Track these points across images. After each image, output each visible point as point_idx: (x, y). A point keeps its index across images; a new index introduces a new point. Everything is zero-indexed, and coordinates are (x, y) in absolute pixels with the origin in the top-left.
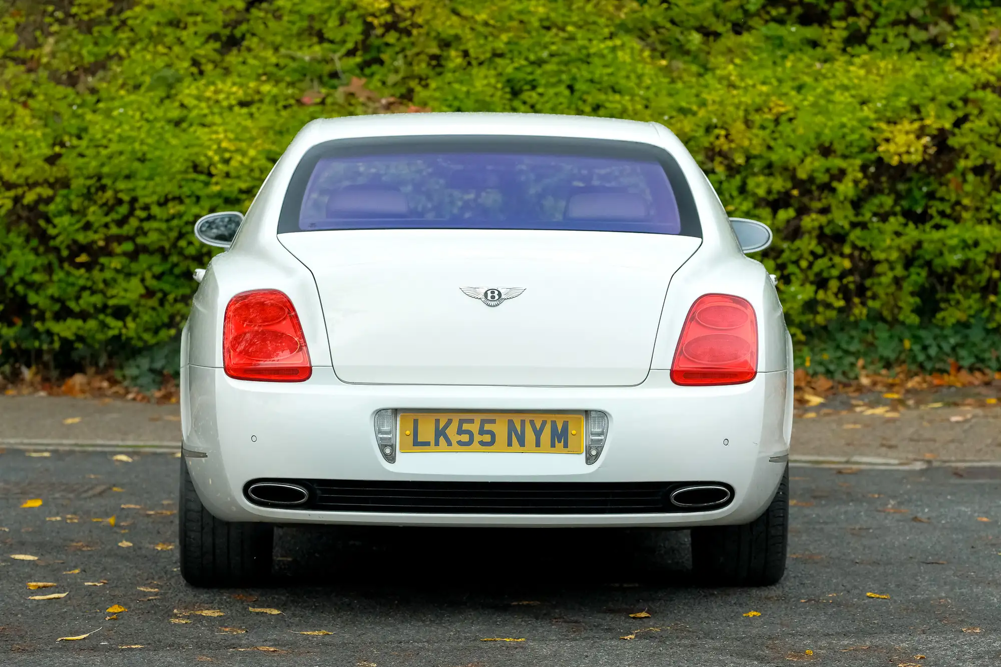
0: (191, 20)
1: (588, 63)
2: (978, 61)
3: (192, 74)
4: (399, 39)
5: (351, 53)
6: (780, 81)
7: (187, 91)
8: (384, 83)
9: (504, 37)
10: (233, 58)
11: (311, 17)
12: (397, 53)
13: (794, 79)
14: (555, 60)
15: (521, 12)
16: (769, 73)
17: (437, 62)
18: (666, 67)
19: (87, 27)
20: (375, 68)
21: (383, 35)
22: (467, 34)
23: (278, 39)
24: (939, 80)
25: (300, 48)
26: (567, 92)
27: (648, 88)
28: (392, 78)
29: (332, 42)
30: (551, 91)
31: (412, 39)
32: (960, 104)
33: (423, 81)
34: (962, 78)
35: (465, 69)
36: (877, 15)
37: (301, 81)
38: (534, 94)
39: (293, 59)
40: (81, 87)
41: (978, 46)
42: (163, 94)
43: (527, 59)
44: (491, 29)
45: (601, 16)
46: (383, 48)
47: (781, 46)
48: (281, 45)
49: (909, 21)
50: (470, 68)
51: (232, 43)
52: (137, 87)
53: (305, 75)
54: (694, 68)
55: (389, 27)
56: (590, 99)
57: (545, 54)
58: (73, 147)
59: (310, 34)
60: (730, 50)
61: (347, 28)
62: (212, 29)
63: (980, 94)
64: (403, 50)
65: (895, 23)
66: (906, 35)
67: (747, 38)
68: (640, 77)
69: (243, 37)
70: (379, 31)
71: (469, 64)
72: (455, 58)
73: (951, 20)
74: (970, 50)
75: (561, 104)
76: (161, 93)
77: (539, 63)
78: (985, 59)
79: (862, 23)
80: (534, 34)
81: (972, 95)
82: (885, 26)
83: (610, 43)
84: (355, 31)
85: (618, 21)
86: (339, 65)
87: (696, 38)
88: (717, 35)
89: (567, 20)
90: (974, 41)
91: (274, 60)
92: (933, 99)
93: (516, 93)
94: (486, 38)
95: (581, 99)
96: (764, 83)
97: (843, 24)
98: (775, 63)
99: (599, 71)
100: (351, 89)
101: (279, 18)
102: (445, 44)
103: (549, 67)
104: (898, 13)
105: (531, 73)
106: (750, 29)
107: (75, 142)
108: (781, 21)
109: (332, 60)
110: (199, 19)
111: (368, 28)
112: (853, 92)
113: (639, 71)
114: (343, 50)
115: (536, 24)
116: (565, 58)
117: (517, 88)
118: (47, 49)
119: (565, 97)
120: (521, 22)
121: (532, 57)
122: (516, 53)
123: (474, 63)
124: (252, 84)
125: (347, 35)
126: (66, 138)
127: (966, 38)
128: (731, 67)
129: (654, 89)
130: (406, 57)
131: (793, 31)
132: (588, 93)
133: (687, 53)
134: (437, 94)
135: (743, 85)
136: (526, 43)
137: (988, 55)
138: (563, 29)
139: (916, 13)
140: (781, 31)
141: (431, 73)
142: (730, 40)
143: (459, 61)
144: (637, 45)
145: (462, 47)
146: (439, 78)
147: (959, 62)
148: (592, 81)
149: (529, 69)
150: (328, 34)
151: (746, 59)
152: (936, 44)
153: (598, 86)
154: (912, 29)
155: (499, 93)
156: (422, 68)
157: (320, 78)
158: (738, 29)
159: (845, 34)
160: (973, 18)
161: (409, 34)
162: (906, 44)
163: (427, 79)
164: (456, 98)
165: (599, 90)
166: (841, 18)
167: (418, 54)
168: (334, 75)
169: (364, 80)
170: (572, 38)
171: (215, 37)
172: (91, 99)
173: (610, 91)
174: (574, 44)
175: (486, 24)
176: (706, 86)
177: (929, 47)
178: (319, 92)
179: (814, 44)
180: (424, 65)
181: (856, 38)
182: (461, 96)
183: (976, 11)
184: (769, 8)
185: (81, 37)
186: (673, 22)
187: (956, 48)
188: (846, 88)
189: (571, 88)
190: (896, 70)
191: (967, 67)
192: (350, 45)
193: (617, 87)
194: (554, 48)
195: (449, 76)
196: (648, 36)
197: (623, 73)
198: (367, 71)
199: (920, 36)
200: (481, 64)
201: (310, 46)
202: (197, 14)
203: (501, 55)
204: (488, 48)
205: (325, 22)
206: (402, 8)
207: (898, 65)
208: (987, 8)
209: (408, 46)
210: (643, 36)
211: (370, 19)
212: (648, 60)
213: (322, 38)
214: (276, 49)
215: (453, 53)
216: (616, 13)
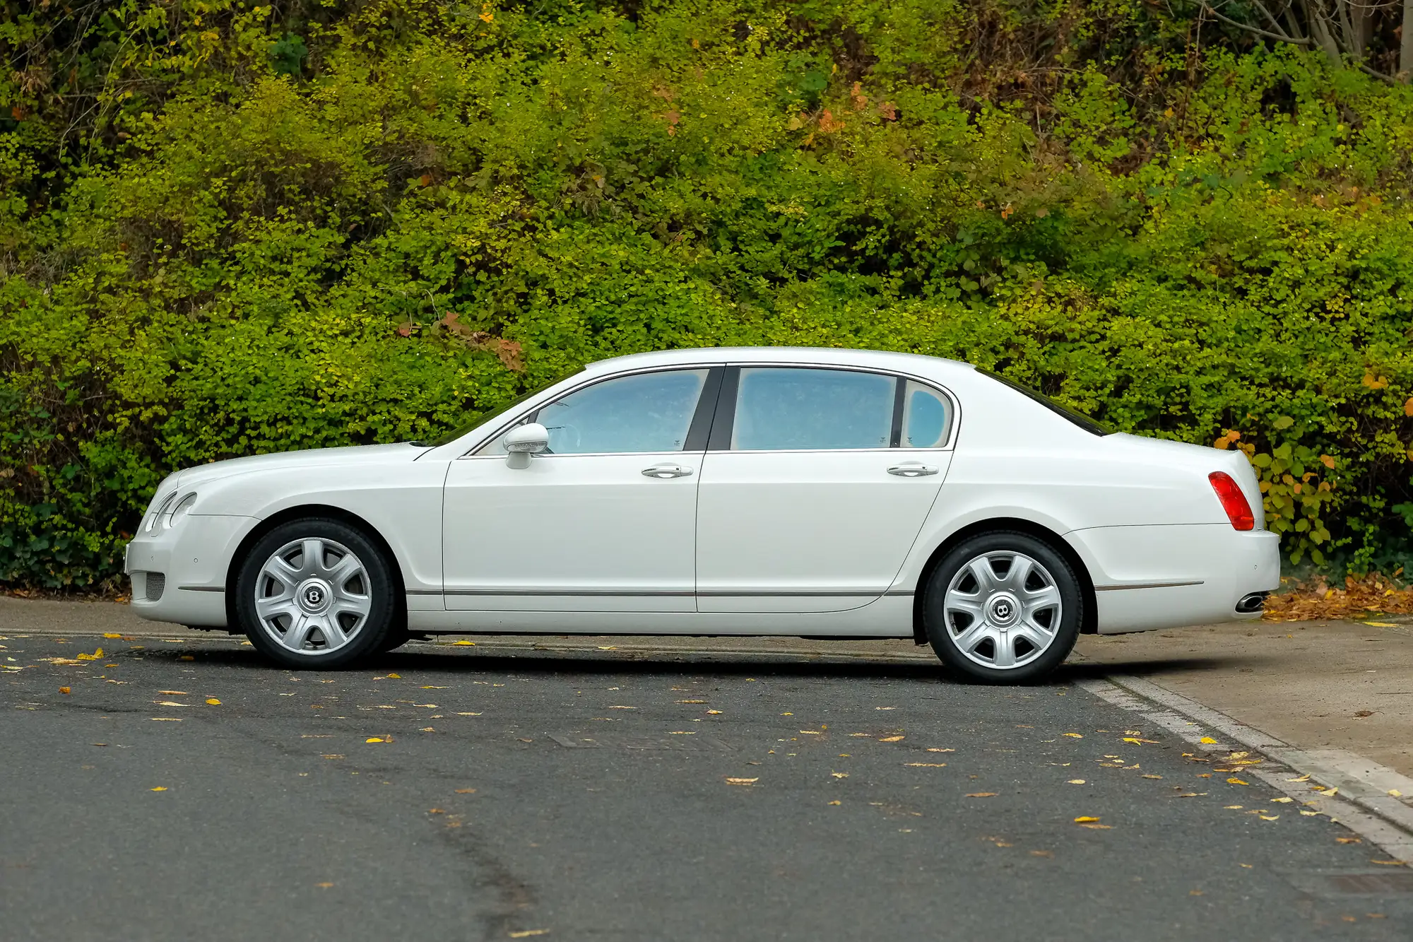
0: (296, 255)
1: (664, 304)
2: (1020, 311)
3: (297, 305)
4: (489, 278)
5: (444, 289)
6: (839, 325)
7: (294, 321)
8: (474, 319)
9: (587, 278)
10: (335, 291)
11: (407, 256)
12: (487, 291)
13: (852, 323)
14: (634, 300)
15: (603, 255)
16: (830, 316)
17: (524, 300)
18: (736, 308)
19: (197, 260)
20: (466, 303)
21: (475, 274)
22: (553, 275)
23: (377, 275)
24: (985, 327)
25: (398, 283)
26: (644, 330)
27: (718, 328)
28: (482, 314)
29: (428, 279)
30: (630, 329)
31: (502, 278)
32: (1002, 348)
33: (512, 317)
34: (1006, 324)
35: (550, 307)
36: (932, 266)
37: (397, 314)
38: (614, 330)
39: (389, 292)
40: (192, 316)
41: (1021, 297)
42: (271, 323)
43: (607, 299)
44: (576, 270)
45: (677, 261)
46: (473, 286)
47: (842, 292)
48: (378, 281)
49: (961, 272)
50: (555, 305)
51: (330, 277)
52: (246, 316)
53: (401, 310)
54: (761, 311)
55: (480, 266)
56: (665, 337)
57: (624, 295)
58: (189, 370)
59: (406, 271)
60: (795, 295)
61: (440, 266)
62: (313, 262)
63: (1022, 339)
64: (493, 287)
65: (947, 274)
66: (958, 285)
67: (811, 284)
68: (711, 317)
69: (342, 273)
70: (471, 270)
71: (555, 302)
72: (541, 297)
73: (999, 270)
74: (1014, 301)
75: (639, 340)
76: (269, 321)
77: (619, 303)
78: (1027, 308)
79: (918, 273)
80: (615, 276)
81: (1015, 339)
82: (937, 277)
83: (684, 286)
84: (449, 269)
85: (692, 266)
86: (433, 300)
87: (764, 283)
88: (783, 281)
89: (646, 263)
90: (1018, 292)
91: (373, 294)
92: (977, 345)
93: (597, 330)
94: (571, 278)
95: (656, 337)
96: (824, 326)
97: (900, 274)
98: (835, 307)
99: (674, 311)
100: (444, 322)
101: (377, 255)
102: (532, 283)
103: (626, 307)
104: (951, 264)
105: (611, 312)
106: (813, 276)
107: (190, 366)
108: (842, 269)
109: (427, 295)
110: (304, 254)
111: (461, 265)
112: (905, 336)
113: (711, 313)
114: (437, 287)
115: (618, 267)
116: (644, 298)
117: (598, 325)
118: (158, 279)
119: (642, 334)
120: (603, 264)
121: (613, 298)
122: (598, 293)
123: (559, 301)
124: (354, 316)
125: (440, 272)
126: (182, 362)
127: (1011, 289)
128: (795, 310)
129: (724, 329)
130: (495, 294)
131: (854, 280)
132: (663, 331)
133: (755, 296)
134: (524, 329)
135: (805, 327)
136: (607, 284)
137: (1030, 305)
138: (642, 273)
139: (968, 265)
140: (842, 278)
141: (519, 311)
142: (795, 286)
143: (545, 298)
144: (709, 288)
145: (548, 287)
146: (527, 315)
147: (1003, 311)
148: (667, 321)
149: (609, 309)
150: (424, 272)
151: (810, 304)
152: (984, 293)
153: (673, 326)
154: (963, 280)
155: (581, 330)
156: (510, 305)
157: (416, 312)
158: (803, 276)
159: (901, 282)
160: (1020, 269)
161: (499, 273)
162: (957, 293)
163: (515, 315)
164: (542, 333)
165: (673, 329)
166: (899, 267)
167: (506, 292)
168: (429, 309)
169: (458, 315)
170: (649, 281)
171: (315, 270)
172: (200, 326)
173: (683, 331)
174: (652, 286)
175: (571, 265)
176: (772, 328)
177: (979, 296)
178: (415, 325)
179: (873, 291)
180: (512, 302)
181: (912, 289)
182: (547, 331)
183: (1023, 263)
184: (832, 258)
185: (190, 269)
186: (742, 268)
187: (1002, 298)
188: (899, 333)
189: (648, 326)
190: (945, 317)
191: (1011, 315)
192: (444, 282)
193: (690, 327)
194: (633, 289)
195: (535, 313)
196: (720, 280)
197: (696, 314)
198: (459, 307)
199: (973, 286)
200: (565, 302)
201: (405, 282)
202: (299, 250)
203: (583, 295)
204: (573, 288)
205: (421, 260)
206: (493, 248)
207: (948, 312)
208: (1032, 262)
209: (498, 284)
210: (715, 280)
211: (462, 258)
212: (719, 302)
213: (416, 275)
214: (374, 285)
215: (539, 291)
216: (691, 259)
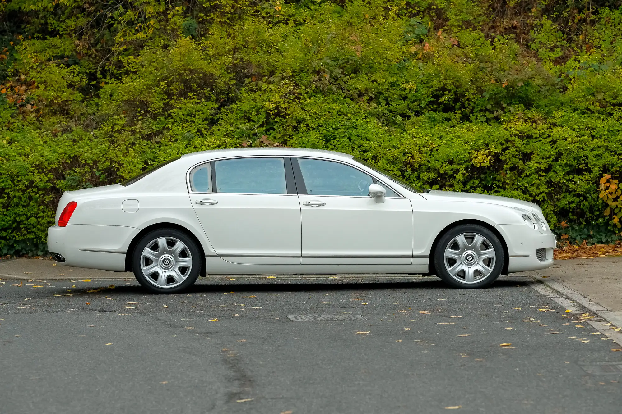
0: (197, 113)
1: (357, 129)
2: (512, 126)
3: (198, 135)
4: (280, 120)
5: (261, 126)
6: (433, 135)
7: (197, 142)
8: (275, 138)
9: (323, 119)
10: (214, 128)
11: (245, 112)
12: (280, 125)
13: (438, 134)
14: (343, 127)
15: (329, 108)
16: (429, 132)
17: (296, 129)
18: (388, 130)
19: (155, 117)
20: (271, 131)
21: (274, 119)
22: (308, 118)
23: (232, 121)
24: (497, 133)
25: (241, 124)
26: (348, 140)
27: (380, 138)
28: (279, 136)
29: (254, 121)
30: (342, 140)
31: (286, 120)
32: (504, 143)
33: (291, 136)
34: (506, 132)
35: (307, 132)
36: (474, 108)
37: (241, 137)
38: (335, 141)
39: (238, 128)
40: (153, 141)
41: (513, 120)
42: (187, 143)
43: (332, 127)
44: (318, 115)
45: (361, 110)
46: (274, 124)
47: (434, 121)
48: (233, 123)
49: (486, 110)
50: (309, 131)
51: (212, 122)
52: (176, 140)
53: (243, 135)
54: (399, 130)
55: (277, 115)
56: (357, 143)
57: (339, 125)
58: (152, 165)
59: (245, 118)
60: (414, 123)
61: (259, 116)
62: (205, 116)
63: (514, 138)
64: (282, 124)
65: (481, 111)
66: (485, 116)
67: (421, 118)
68: (377, 134)
69: (218, 120)
70: (273, 117)
71: (309, 129)
72: (303, 128)
73: (503, 109)
74: (510, 122)
75: (346, 145)
76: (186, 142)
77: (337, 129)
78: (516, 125)
79: (468, 111)
80: (335, 117)
81: (510, 139)
82: (476, 112)
83: (365, 120)
84: (263, 117)
85: (368, 111)
86: (257, 131)
87: (399, 118)
88: (409, 117)
89: (348, 111)
90: (512, 118)
91: (231, 129)
92: (494, 141)
93: (327, 141)
94: (315, 119)
95: (353, 143)
96: (426, 136)
97: (460, 112)
98: (431, 127)
99: (360, 132)
100: (262, 140)
101: (232, 112)
102: (299, 122)
103: (340, 130)
104: (482, 107)
105: (334, 133)
106: (422, 114)
107: (152, 163)
108: (435, 111)
109: (254, 128)
110: (200, 113)
111: (268, 115)
112: (462, 139)
113: (377, 132)
114: (258, 125)
115: (336, 113)
116: (347, 127)
117: (328, 139)
118: (138, 126)
119: (347, 142)
120: (329, 112)
121: (334, 127)
122: (327, 125)
123: (311, 129)
124: (222, 139)
125: (260, 118)
126: (149, 161)
127: (508, 117)
128: (414, 129)
129: (382, 139)
130: (283, 127)
131: (440, 115)
132: (356, 141)
133: (396, 124)
134: (296, 142)
135: (418, 136)
136: (331, 121)
137: (517, 123)
138: (346, 116)
139: (489, 107)
140: (435, 115)
141: (294, 133)
142: (414, 119)
143: (305, 128)
144: (376, 121)
145: (305, 123)
146: (297, 135)
147: (505, 126)
148: (358, 136)
149: (333, 131)
150: (253, 119)
151: (421, 126)
152: (497, 118)
153: (361, 138)
154: (487, 113)
155: (321, 141)
156: (290, 131)
157: (249, 136)
158: (418, 114)
159: (460, 115)
160: (511, 108)
161: (285, 118)
162: (485, 119)
163: (292, 136)
164: (304, 143)
165: (361, 139)
166: (460, 109)
167: (288, 126)
168: (255, 135)
169: (267, 136)
170: (350, 119)
171: (206, 119)
172: (157, 146)
173: (365, 140)
174: (351, 121)
175: (315, 113)
176: (403, 137)
177: (495, 120)
178: (249, 141)
179: (448, 120)
180: (291, 130)
181: (465, 118)
182: (306, 142)
183: (513, 106)
184: (430, 106)
185: (152, 121)
186: (391, 112)
187: (504, 121)
188: (459, 137)
189: (349, 139)
190: (480, 130)
191: (508, 128)
192: (261, 123)
193: (368, 138)
194: (342, 123)
195: (301, 135)
196: (381, 117)
197: (370, 133)
198: (268, 133)
199: (491, 116)
200: (314, 129)
201: (245, 123)
202: (199, 111)
203: (321, 126)
204: (316, 123)
205: (251, 114)
206: (282, 107)
207: (481, 127)
208: (518, 104)
209: (285, 123)
210: (379, 117)
211: (269, 112)
212: (381, 127)
213: (249, 120)
214: (231, 125)
215: (302, 125)
216: (368, 108)
